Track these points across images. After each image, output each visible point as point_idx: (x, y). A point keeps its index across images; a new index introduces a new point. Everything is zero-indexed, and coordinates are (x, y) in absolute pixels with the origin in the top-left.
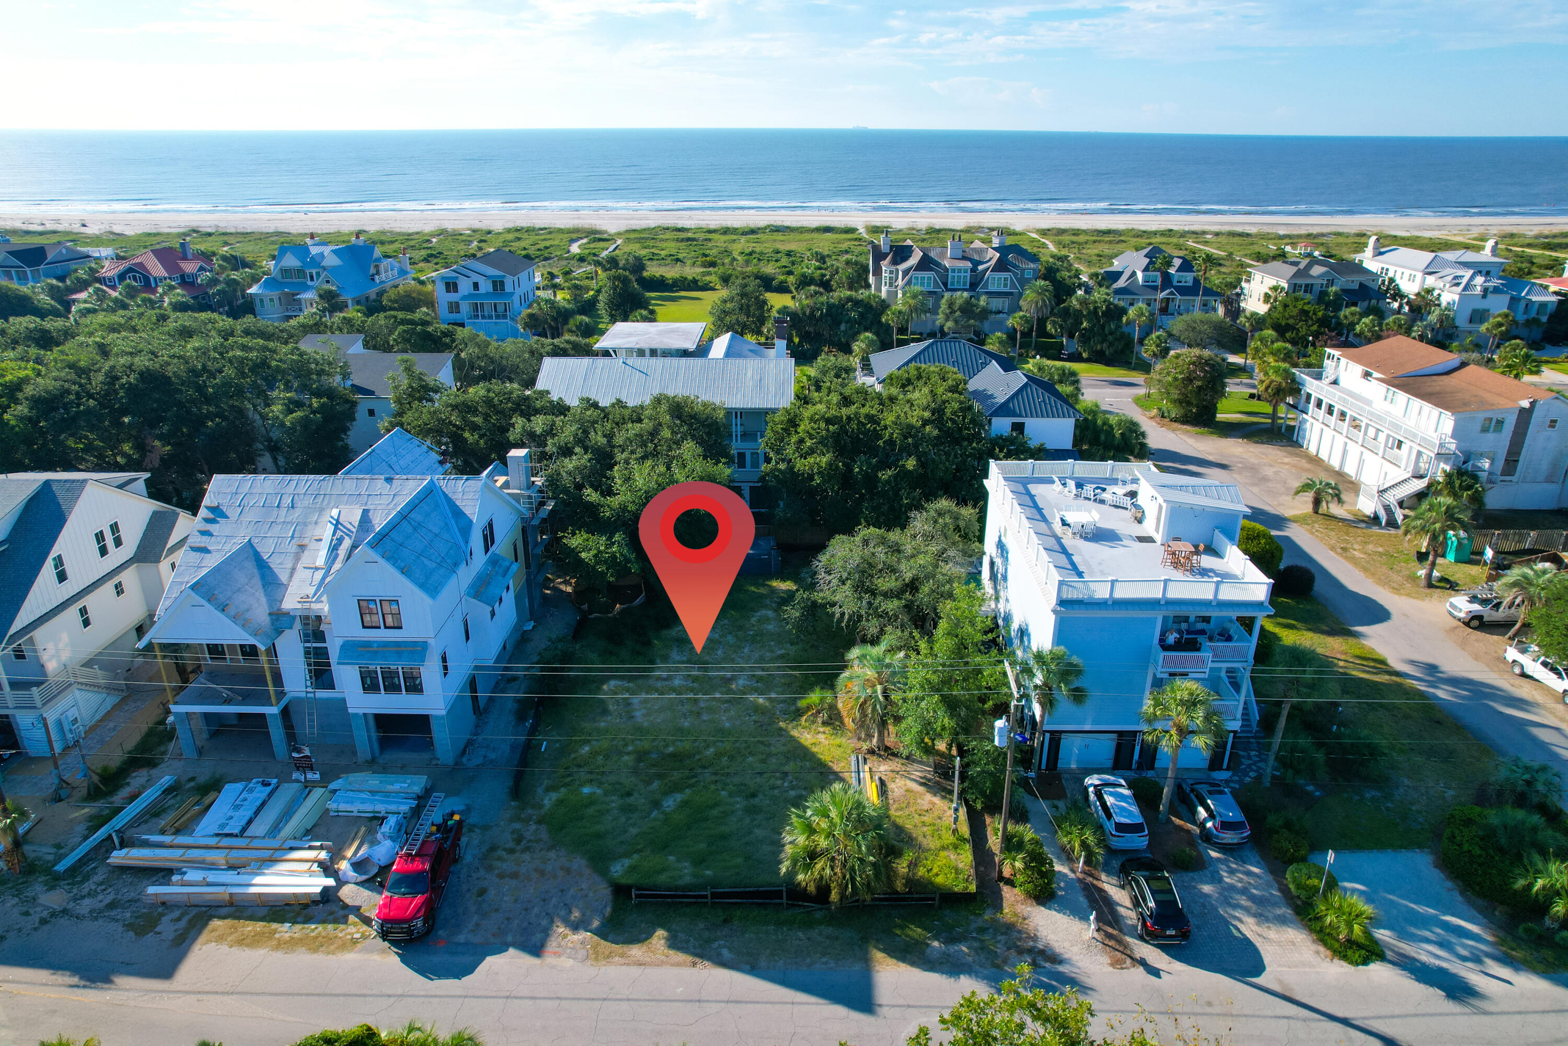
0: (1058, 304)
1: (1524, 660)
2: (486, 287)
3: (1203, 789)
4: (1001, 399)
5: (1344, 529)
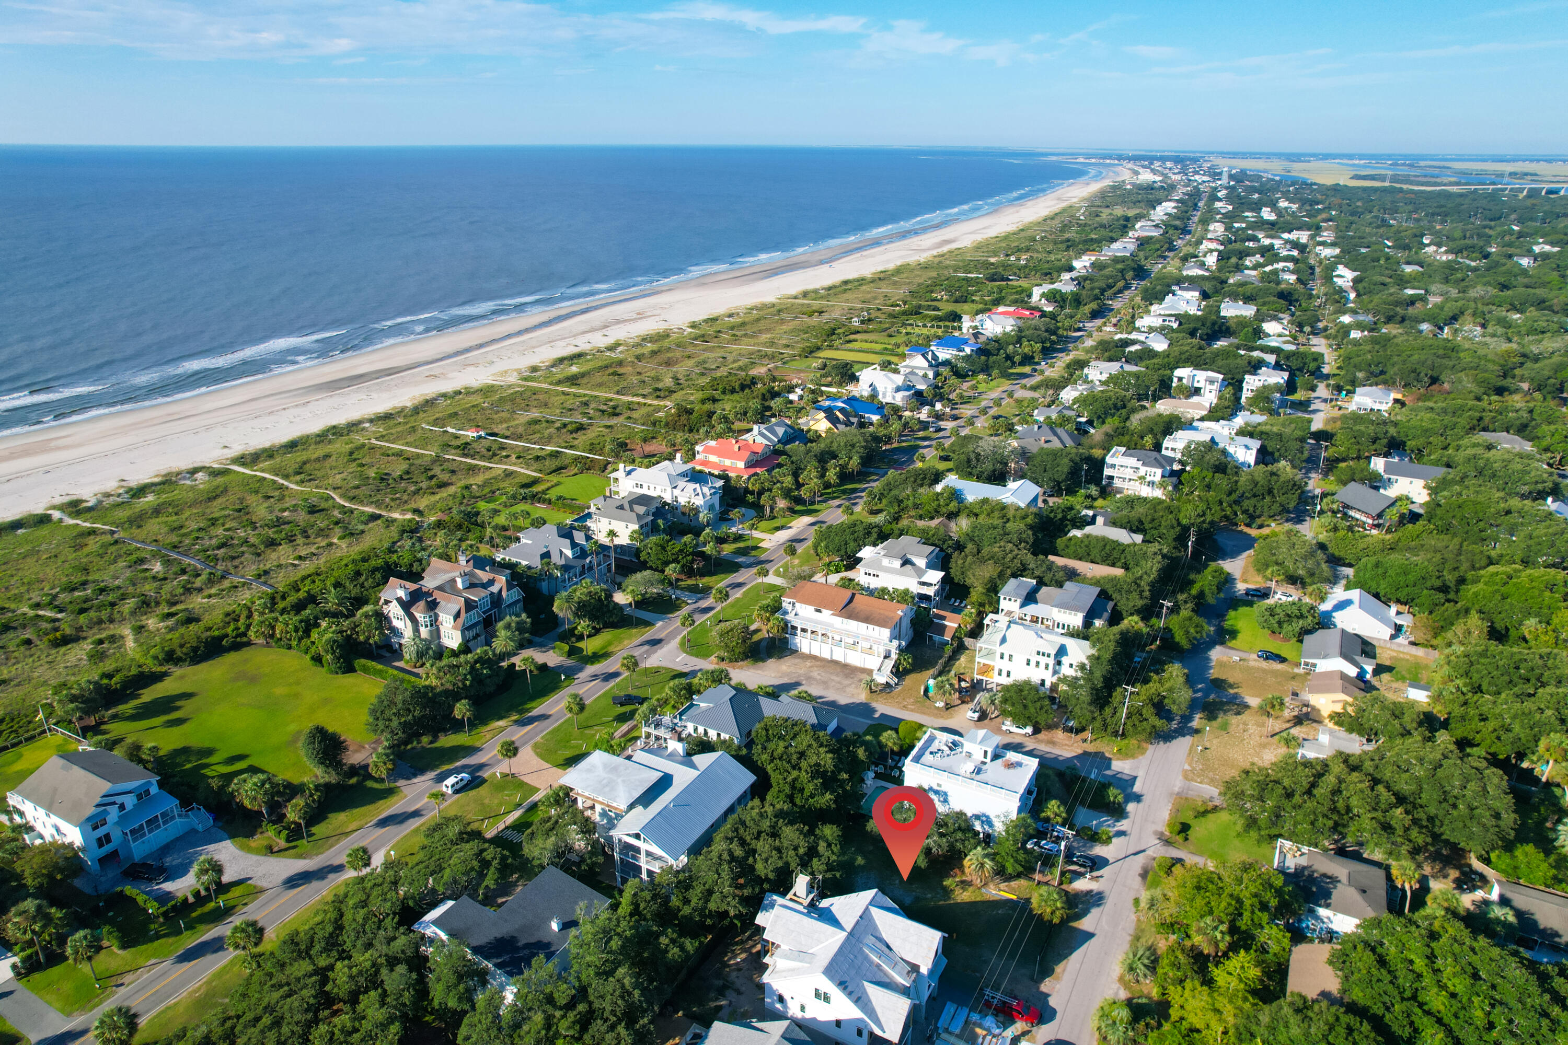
2: (131, 802)
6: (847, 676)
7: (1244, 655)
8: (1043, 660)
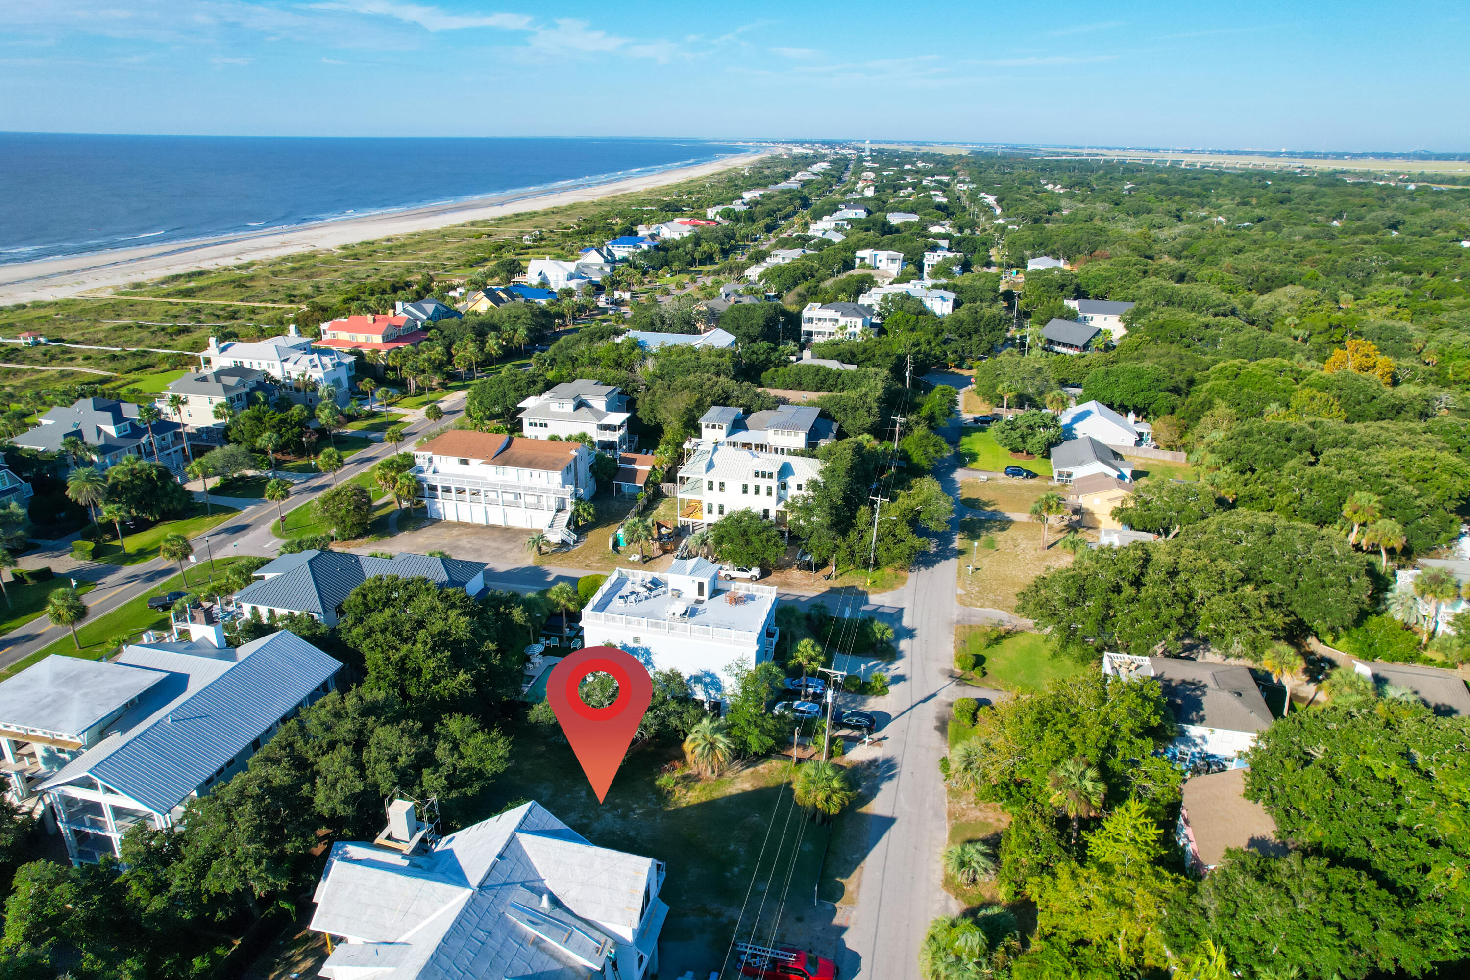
6: (508, 540)
7: (991, 475)
8: (764, 483)
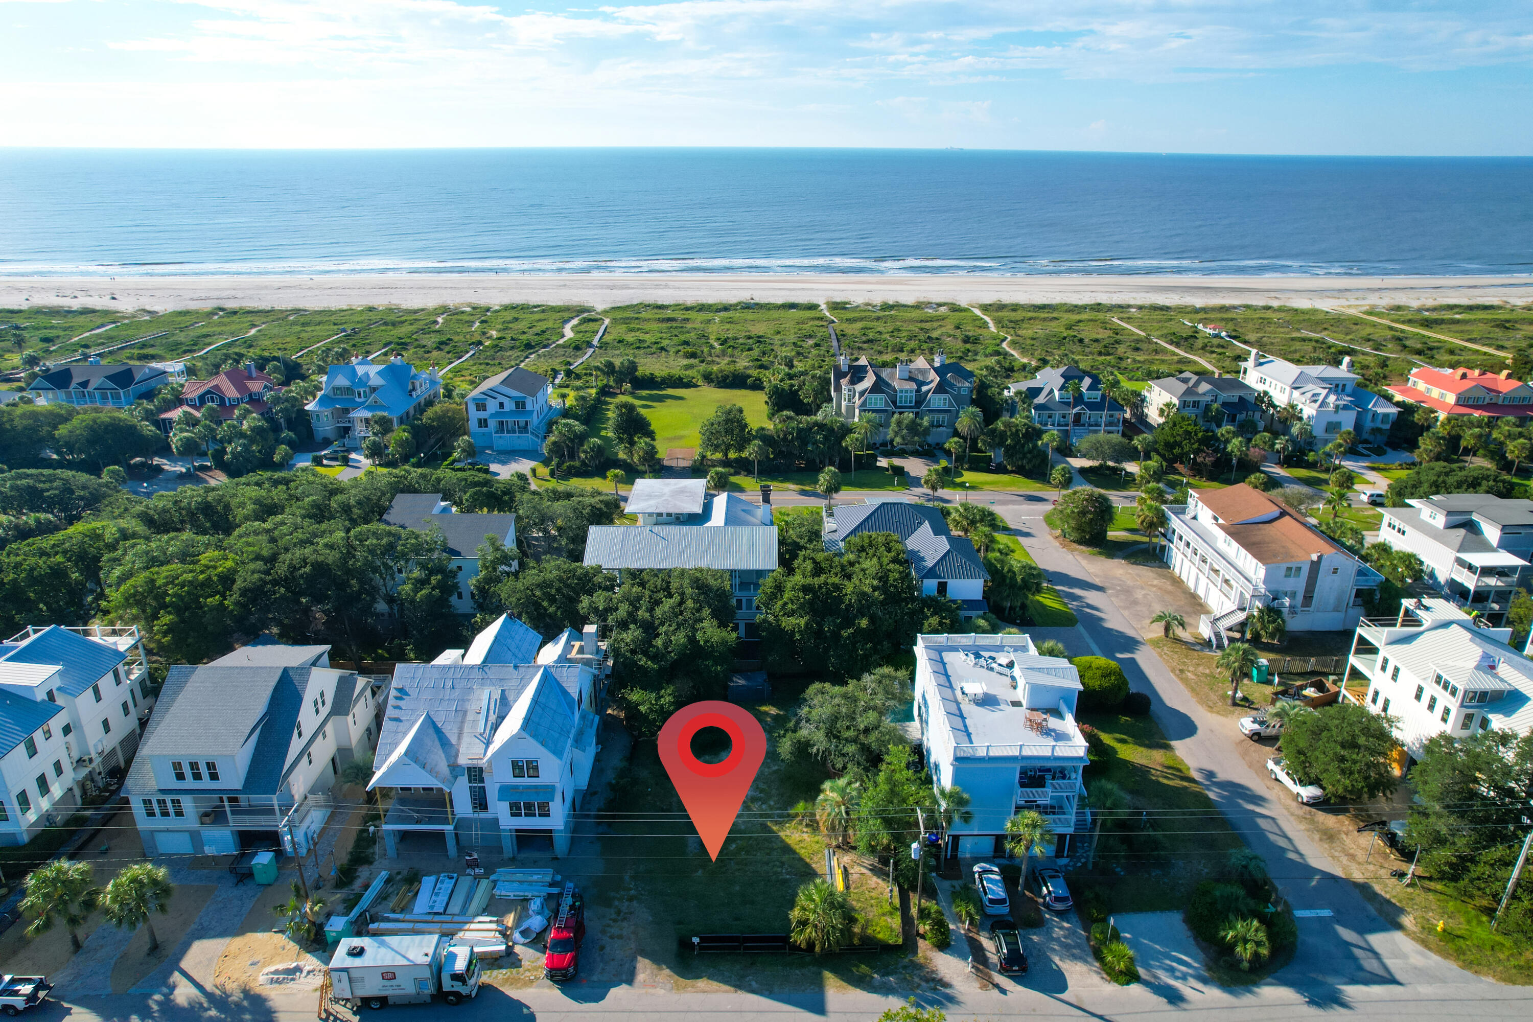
0: (987, 425)
1: (1277, 769)
2: (509, 406)
3: (1046, 874)
4: (930, 563)
5: (1185, 651)
8: (1442, 698)
